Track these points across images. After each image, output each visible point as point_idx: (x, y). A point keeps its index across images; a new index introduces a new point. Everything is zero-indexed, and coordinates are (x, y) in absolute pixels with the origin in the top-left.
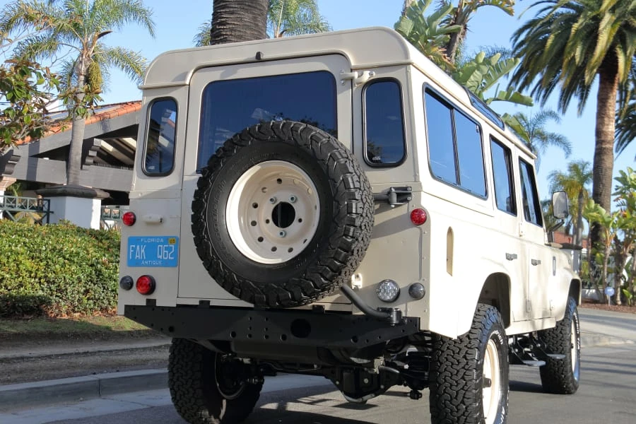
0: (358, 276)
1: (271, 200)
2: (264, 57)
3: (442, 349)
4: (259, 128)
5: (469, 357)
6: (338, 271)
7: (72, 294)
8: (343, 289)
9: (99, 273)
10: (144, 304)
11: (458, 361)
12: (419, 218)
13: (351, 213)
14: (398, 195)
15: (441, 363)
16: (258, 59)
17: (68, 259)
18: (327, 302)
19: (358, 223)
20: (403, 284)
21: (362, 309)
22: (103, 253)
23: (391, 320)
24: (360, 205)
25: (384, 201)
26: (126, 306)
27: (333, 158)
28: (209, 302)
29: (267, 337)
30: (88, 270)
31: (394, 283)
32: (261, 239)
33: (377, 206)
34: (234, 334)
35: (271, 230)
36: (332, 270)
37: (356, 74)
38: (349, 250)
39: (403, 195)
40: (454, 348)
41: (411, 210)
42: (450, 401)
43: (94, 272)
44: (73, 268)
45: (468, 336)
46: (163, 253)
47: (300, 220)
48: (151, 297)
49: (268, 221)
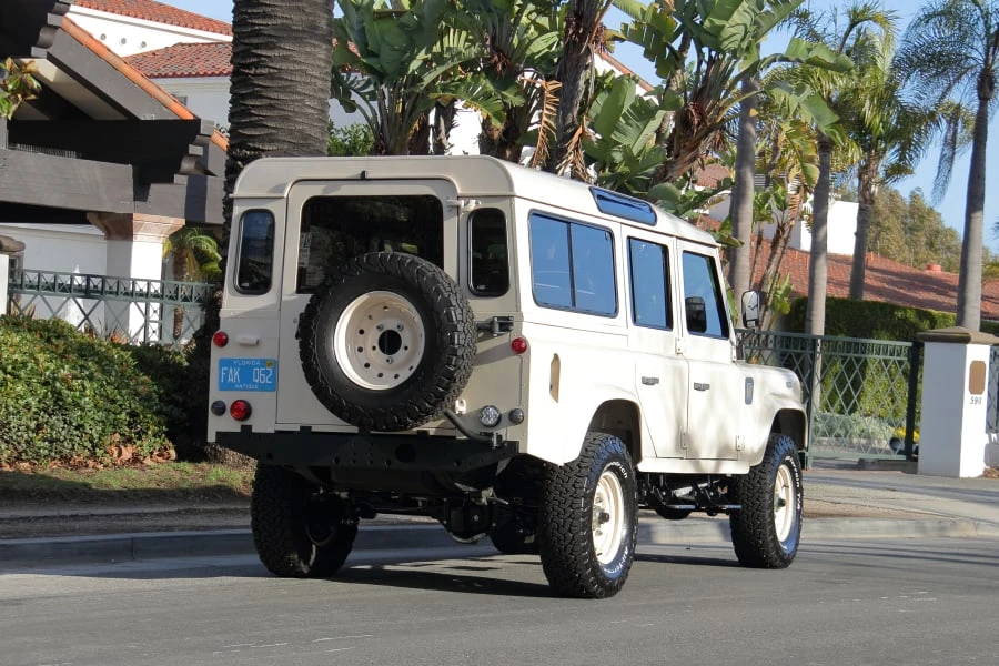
0: (461, 402)
1: (378, 328)
2: (368, 176)
3: (552, 478)
4: (368, 258)
5: (577, 485)
6: (441, 397)
7: (19, 430)
8: (446, 414)
9: (58, 396)
10: (238, 430)
11: (566, 489)
12: (519, 347)
13: (453, 343)
14: (501, 324)
15: (550, 492)
16: (363, 177)
17: (10, 373)
18: (431, 427)
19: (459, 353)
20: (504, 410)
21: (464, 433)
23: (492, 443)
24: (463, 336)
25: (487, 329)
26: (218, 433)
27: (438, 292)
28: (310, 428)
29: (371, 462)
30: (42, 391)
31: (495, 408)
32: (367, 365)
33: (481, 335)
34: (337, 460)
35: (378, 357)
36: (436, 396)
37: (462, 203)
38: (452, 378)
39: (506, 324)
41: (512, 339)
42: (558, 530)
43: (50, 395)
44: (20, 388)
45: (579, 465)
46: (260, 377)
47: (406, 348)
48: (247, 423)
49: (374, 348)
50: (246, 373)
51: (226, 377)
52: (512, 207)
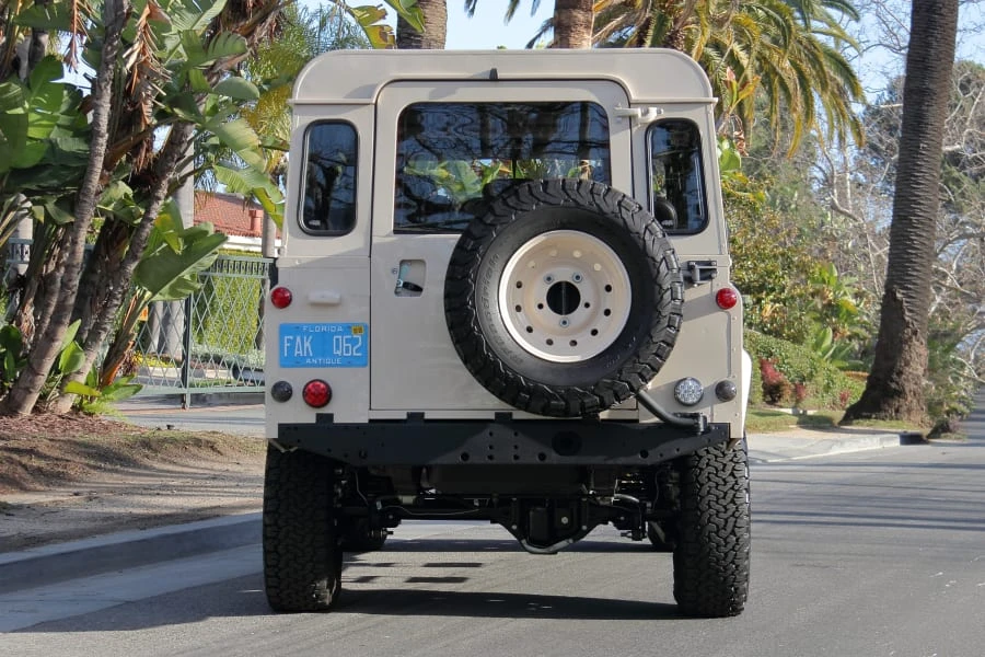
1: (546, 279)
2: (500, 75)
3: (700, 466)
4: (545, 187)
5: (737, 474)
6: (657, 370)
10: (313, 421)
11: (724, 480)
14: (702, 271)
15: (702, 485)
16: (495, 77)
19: (682, 311)
20: (708, 382)
23: (697, 426)
26: (281, 425)
27: (651, 230)
28: (423, 414)
29: (516, 457)
31: (697, 381)
32: (530, 330)
34: (466, 456)
35: (547, 318)
36: (653, 369)
37: (638, 111)
38: (672, 345)
39: (708, 271)
40: (716, 464)
41: (716, 289)
42: (717, 533)
46: (342, 347)
47: (587, 305)
48: (325, 410)
49: (541, 306)
50: (323, 341)
51: (291, 349)
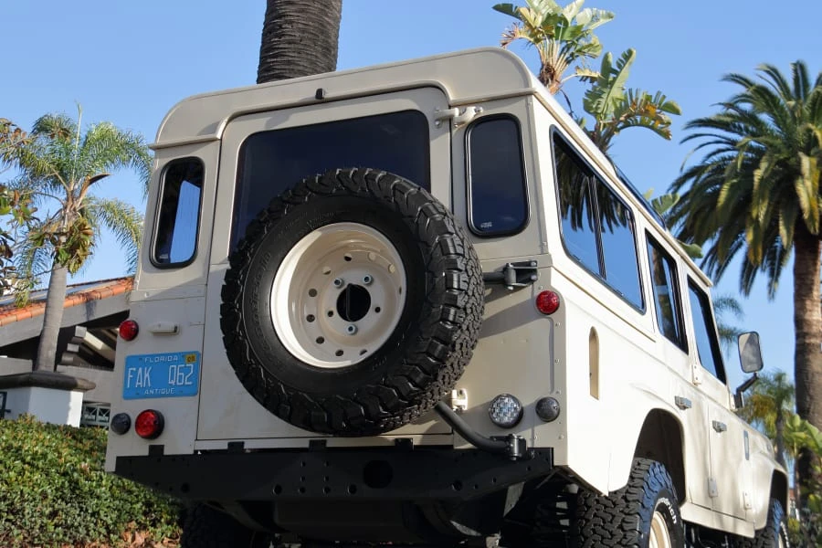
0: (461, 392)
1: (337, 282)
2: (328, 95)
3: (587, 516)
4: (320, 178)
5: (627, 527)
6: (432, 374)
7: (32, 516)
8: (438, 409)
9: (75, 486)
10: (145, 452)
11: (611, 533)
12: (548, 305)
13: (451, 288)
14: (519, 273)
15: (586, 538)
16: (320, 99)
17: (29, 463)
18: (414, 432)
19: (460, 303)
20: (528, 401)
21: (468, 438)
22: (82, 457)
23: (511, 450)
24: (464, 277)
25: (497, 283)
26: (118, 458)
27: (426, 213)
28: (243, 443)
29: (328, 490)
30: (59, 481)
31: (514, 398)
32: (320, 340)
33: (488, 292)
34: (278, 489)
35: (338, 325)
36: (424, 371)
37: (456, 111)
38: (449, 343)
39: (526, 273)
40: (604, 515)
41: (537, 293)
43: (67, 484)
44: (37, 476)
45: (624, 498)
46: (177, 377)
47: (378, 310)
48: (157, 442)
49: (331, 314)
51: (133, 380)
52: (529, 109)
